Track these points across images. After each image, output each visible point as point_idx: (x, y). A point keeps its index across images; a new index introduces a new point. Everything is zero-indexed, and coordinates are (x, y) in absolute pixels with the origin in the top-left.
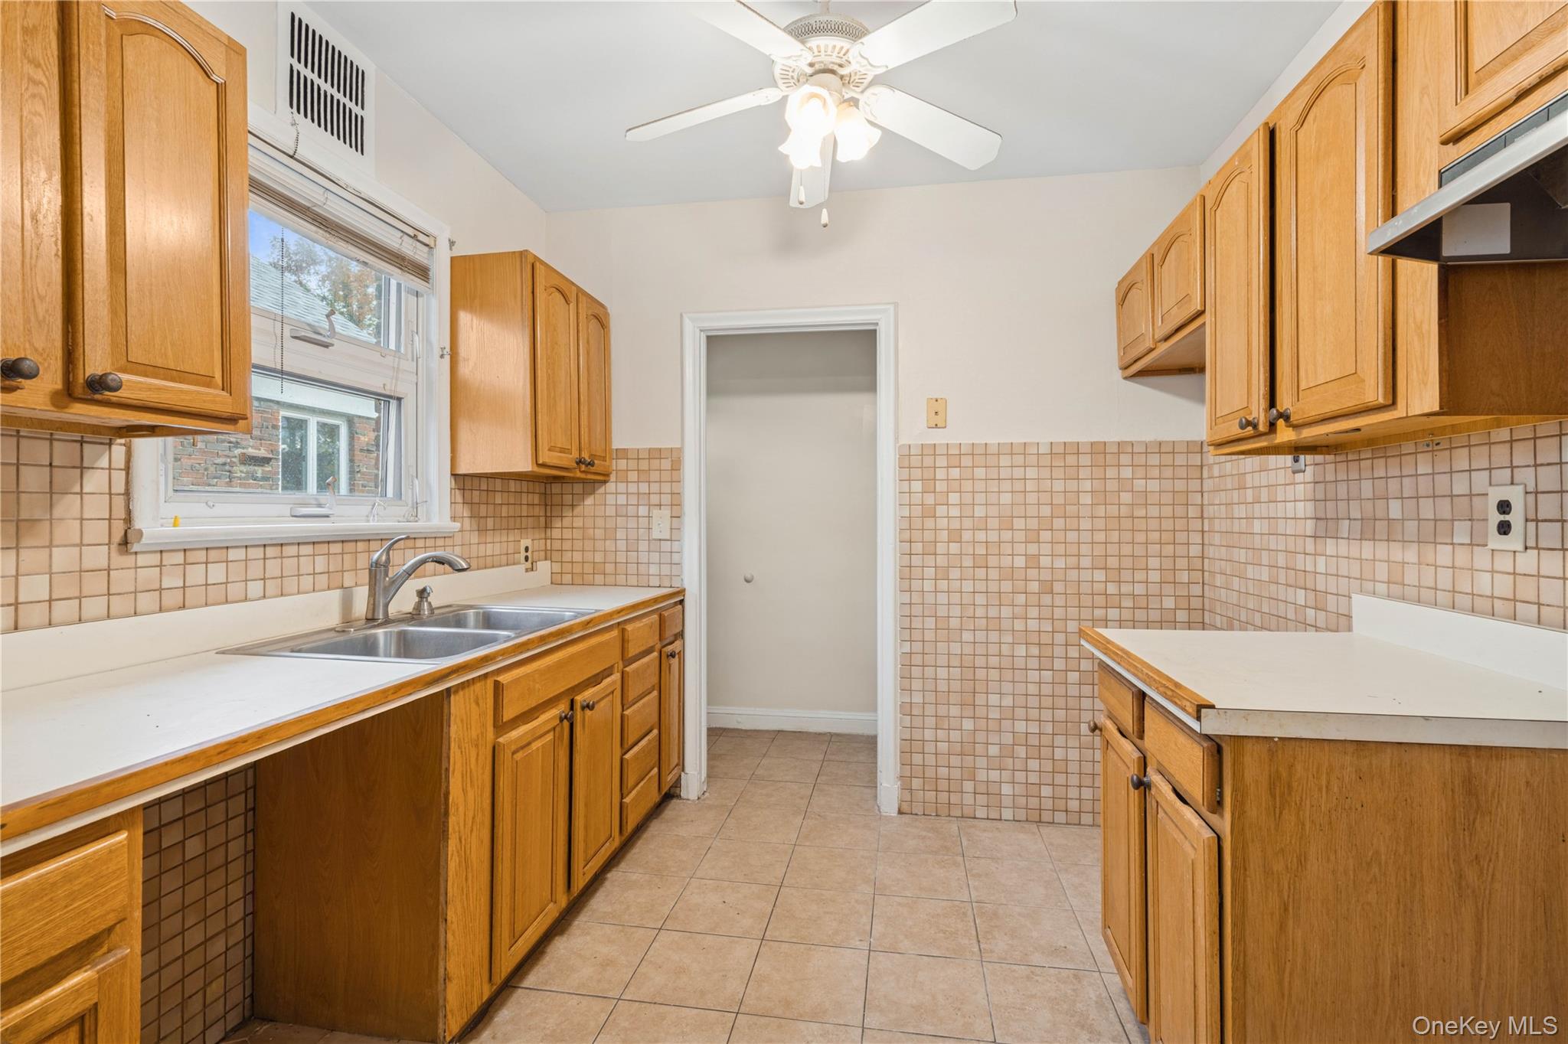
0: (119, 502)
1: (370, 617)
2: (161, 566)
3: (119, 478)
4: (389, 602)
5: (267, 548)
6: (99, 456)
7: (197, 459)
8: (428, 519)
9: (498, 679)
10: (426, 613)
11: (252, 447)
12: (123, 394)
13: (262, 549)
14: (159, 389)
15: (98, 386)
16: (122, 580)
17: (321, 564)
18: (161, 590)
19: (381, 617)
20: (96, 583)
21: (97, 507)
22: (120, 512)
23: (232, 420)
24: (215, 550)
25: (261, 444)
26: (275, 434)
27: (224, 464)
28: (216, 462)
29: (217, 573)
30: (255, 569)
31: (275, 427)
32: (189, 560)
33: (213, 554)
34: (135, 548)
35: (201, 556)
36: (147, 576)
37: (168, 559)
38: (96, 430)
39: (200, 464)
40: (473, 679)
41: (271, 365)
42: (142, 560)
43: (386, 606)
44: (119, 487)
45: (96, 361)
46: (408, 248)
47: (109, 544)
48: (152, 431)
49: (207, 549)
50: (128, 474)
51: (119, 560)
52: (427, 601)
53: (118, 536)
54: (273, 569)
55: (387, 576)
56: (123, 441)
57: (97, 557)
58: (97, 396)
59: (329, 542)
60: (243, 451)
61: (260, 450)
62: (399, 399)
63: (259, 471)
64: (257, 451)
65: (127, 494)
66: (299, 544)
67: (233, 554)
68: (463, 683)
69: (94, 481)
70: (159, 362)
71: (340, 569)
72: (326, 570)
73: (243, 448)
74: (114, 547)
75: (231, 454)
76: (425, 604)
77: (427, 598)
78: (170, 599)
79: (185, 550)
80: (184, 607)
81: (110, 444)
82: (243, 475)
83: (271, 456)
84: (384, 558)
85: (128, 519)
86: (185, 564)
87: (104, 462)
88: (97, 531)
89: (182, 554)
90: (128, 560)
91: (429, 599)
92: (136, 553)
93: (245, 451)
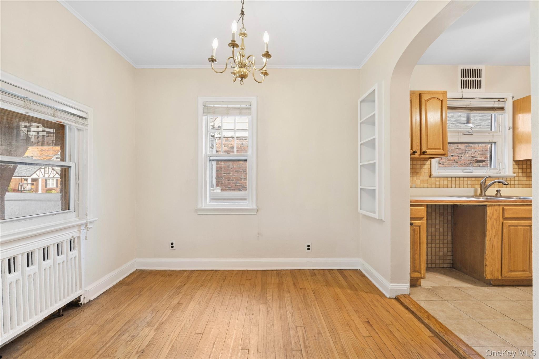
0: (429, 169)
1: (480, 194)
2: (436, 180)
3: (429, 165)
4: (486, 191)
5: (456, 178)
6: (427, 162)
7: (462, 162)
8: (505, 173)
9: (504, 207)
10: (499, 196)
11: (479, 157)
12: (427, 153)
13: (455, 178)
14: (432, 152)
15: (424, 153)
16: (430, 182)
17: (469, 182)
18: (436, 184)
19: (483, 194)
20: (426, 182)
21: (426, 170)
22: (429, 171)
23: (444, 155)
24: (446, 178)
25: (482, 156)
26: (487, 152)
27: (470, 163)
28: (468, 162)
29: (446, 182)
30: (454, 182)
31: (487, 150)
32: (441, 180)
33: (445, 179)
34: (432, 177)
35: (443, 179)
36: (434, 182)
37: (437, 179)
38: (426, 158)
39: (463, 163)
40: (495, 205)
41: (458, 142)
42: (433, 179)
43: (485, 192)
44: (429, 167)
45: (424, 149)
46: (497, 105)
47: (428, 176)
48: (434, 158)
49: (444, 178)
50: (431, 165)
51: (430, 179)
52: (499, 193)
53: (429, 175)
54: (457, 182)
55: (485, 185)
56: (430, 160)
57: (426, 178)
58: (424, 154)
59: (471, 178)
60: (476, 159)
61: (481, 158)
62: (495, 143)
63: (481, 164)
64: (480, 158)
65: (431, 168)
66: (463, 178)
67: (449, 179)
68: (491, 205)
69: (426, 166)
70: (432, 148)
71: (474, 183)
72: (471, 184)
73: (476, 158)
74: (429, 177)
75: (472, 160)
76: (499, 194)
77: (499, 192)
78: (437, 186)
79: (440, 178)
80: (440, 187)
81: (428, 160)
82: (476, 166)
83: (485, 159)
84: (484, 181)
85: (431, 172)
86: (440, 180)
87: (427, 163)
88: (426, 174)
89: (439, 178)
90: (431, 179)
91: (500, 193)
92: (432, 178)
93: (477, 159)
